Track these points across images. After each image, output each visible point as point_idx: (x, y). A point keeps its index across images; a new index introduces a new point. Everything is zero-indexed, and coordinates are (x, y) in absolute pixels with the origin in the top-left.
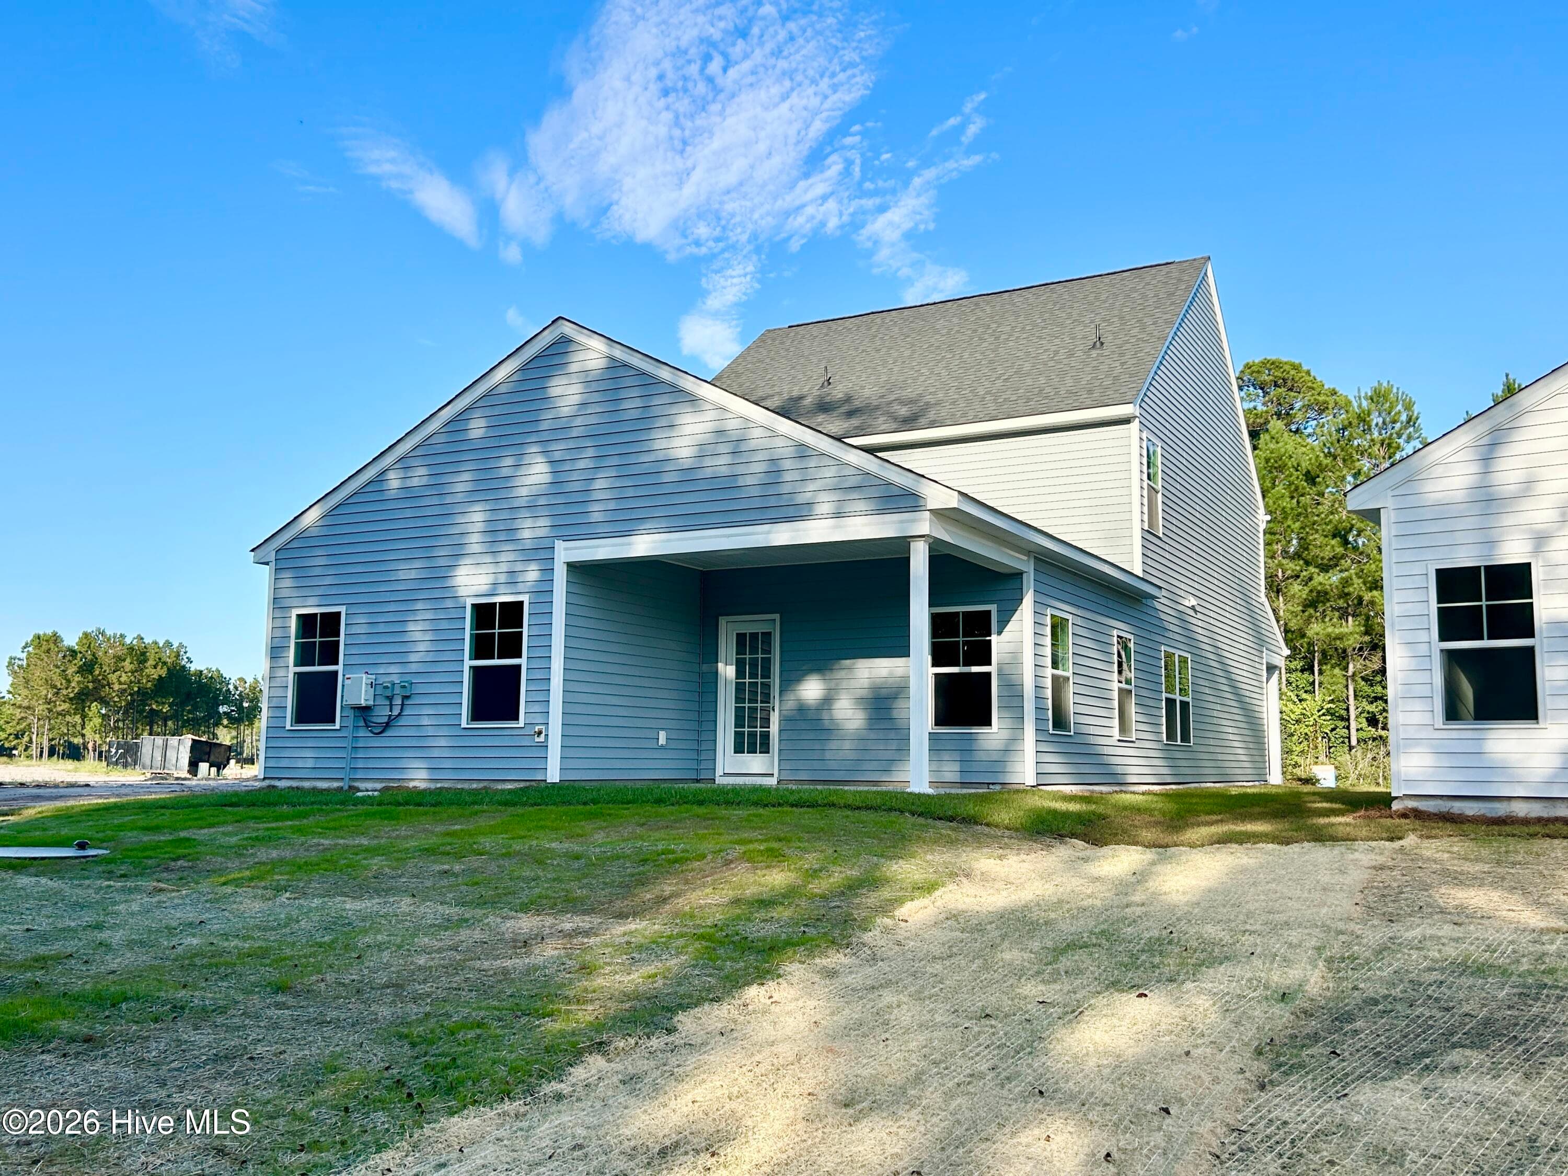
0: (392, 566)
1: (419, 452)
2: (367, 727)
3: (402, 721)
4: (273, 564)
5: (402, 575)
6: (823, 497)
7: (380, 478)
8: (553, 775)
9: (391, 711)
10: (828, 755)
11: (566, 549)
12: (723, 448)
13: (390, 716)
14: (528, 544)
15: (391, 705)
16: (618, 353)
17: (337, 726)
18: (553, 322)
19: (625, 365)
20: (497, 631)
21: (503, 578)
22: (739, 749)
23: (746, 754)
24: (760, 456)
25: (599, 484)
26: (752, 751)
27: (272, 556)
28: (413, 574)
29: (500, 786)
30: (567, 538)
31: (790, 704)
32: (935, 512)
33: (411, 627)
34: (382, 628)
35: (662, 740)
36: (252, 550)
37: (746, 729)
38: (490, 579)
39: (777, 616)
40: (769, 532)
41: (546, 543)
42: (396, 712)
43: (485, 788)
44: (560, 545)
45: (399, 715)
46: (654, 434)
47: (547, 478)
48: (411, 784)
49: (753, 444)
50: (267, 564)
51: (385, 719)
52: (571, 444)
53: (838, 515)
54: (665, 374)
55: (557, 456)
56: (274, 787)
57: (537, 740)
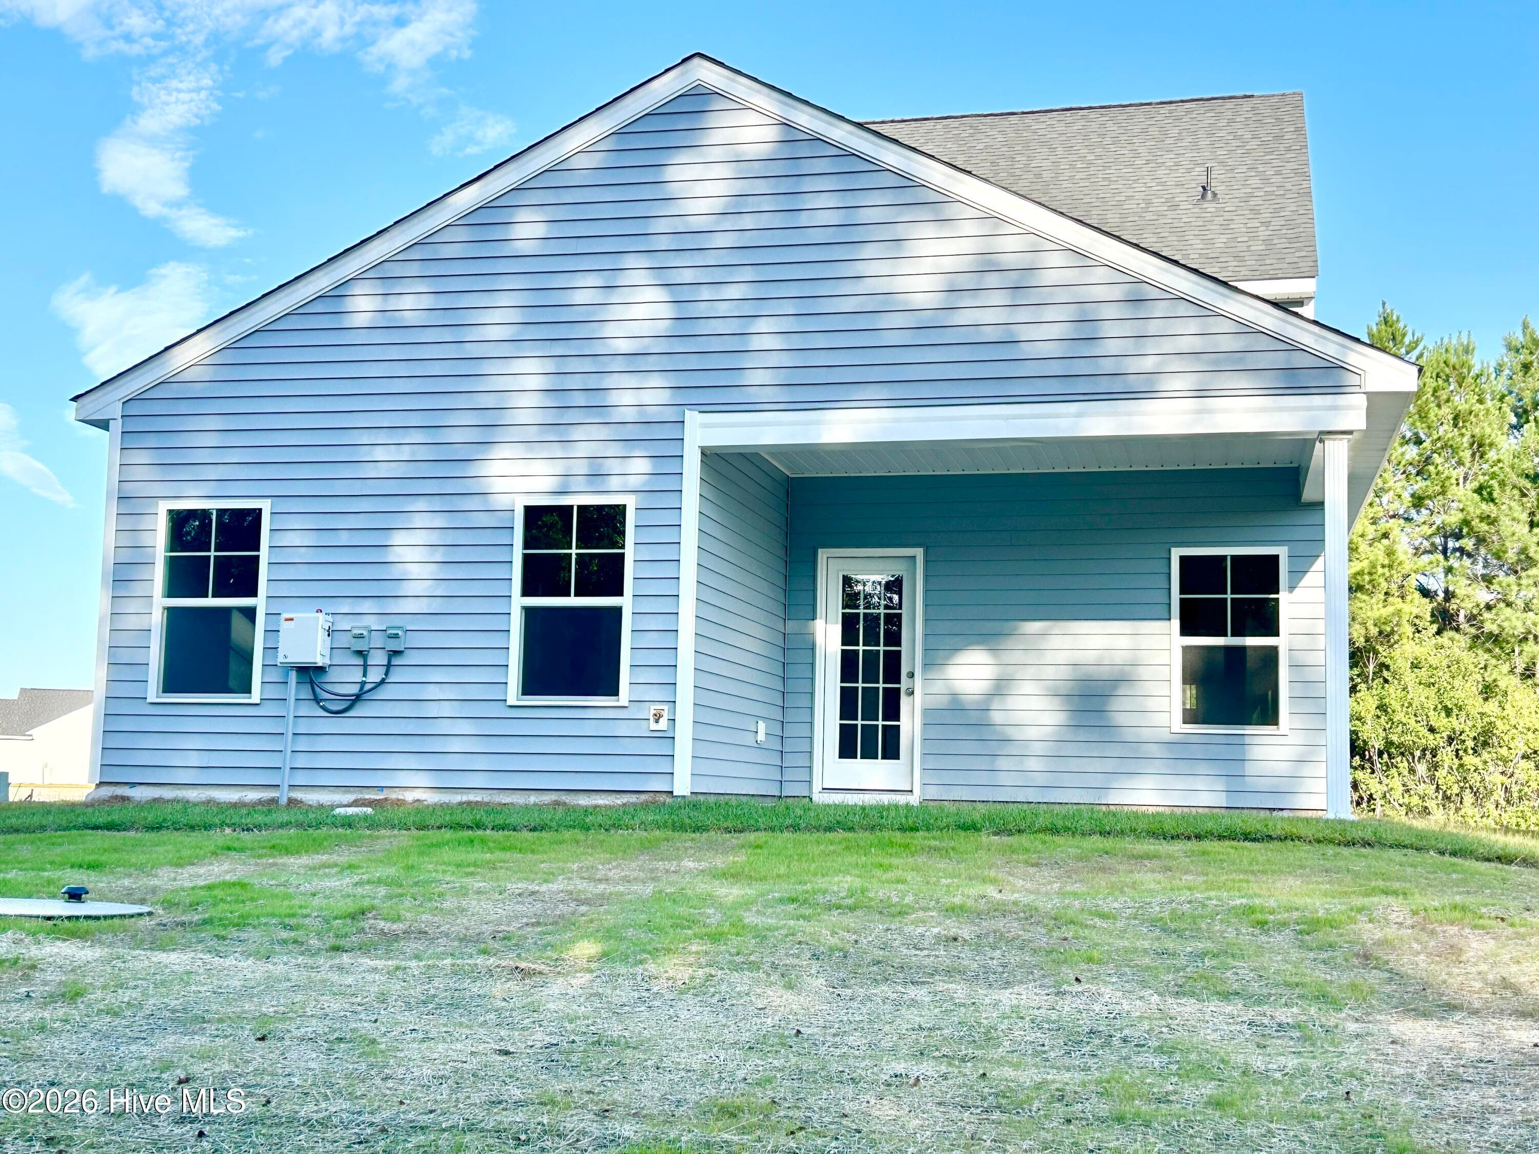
0: (365, 438)
1: (415, 254)
2: (317, 700)
3: (386, 692)
4: (116, 426)
5: (379, 454)
6: (1175, 365)
7: (338, 293)
8: (682, 786)
9: (365, 675)
10: (1003, 763)
11: (705, 426)
12: (992, 280)
13: (363, 684)
14: (630, 415)
15: (365, 666)
16: (804, 119)
17: (255, 697)
18: (685, 61)
19: (818, 139)
20: (574, 551)
21: (581, 468)
22: (847, 750)
23: (859, 760)
24: (1063, 296)
25: (763, 325)
26: (870, 753)
27: (116, 411)
28: (406, 453)
29: (584, 801)
30: (706, 408)
31: (938, 687)
32: (1371, 396)
33: (398, 538)
34: (344, 538)
35: (761, 737)
36: (75, 399)
37: (859, 722)
38: (559, 468)
39: (919, 552)
40: (1079, 415)
41: (670, 414)
42: (375, 676)
43: (557, 803)
44: (692, 418)
45: (383, 682)
46: (868, 251)
47: (667, 311)
48: (409, 796)
49: (1050, 277)
50: (103, 425)
51: (354, 689)
52: (711, 258)
53: (1201, 393)
54: (891, 156)
55: (688, 276)
56: (124, 799)
57: (653, 726)
